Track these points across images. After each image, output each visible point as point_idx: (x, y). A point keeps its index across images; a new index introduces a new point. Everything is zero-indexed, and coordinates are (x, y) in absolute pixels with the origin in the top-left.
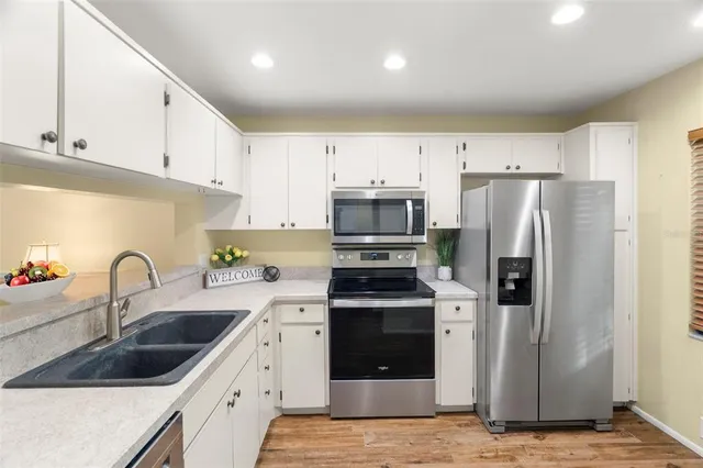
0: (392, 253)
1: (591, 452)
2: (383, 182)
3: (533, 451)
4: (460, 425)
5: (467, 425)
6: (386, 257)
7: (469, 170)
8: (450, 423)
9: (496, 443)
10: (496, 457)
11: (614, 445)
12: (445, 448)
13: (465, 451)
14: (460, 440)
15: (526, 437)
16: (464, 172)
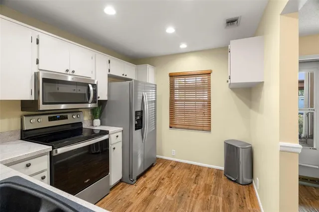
0: (69, 115)
1: (158, 173)
2: (73, 72)
3: (148, 181)
4: (121, 189)
5: (123, 188)
6: (66, 118)
7: (111, 73)
8: (117, 191)
9: (137, 187)
10: (142, 190)
11: (160, 167)
12: (125, 201)
13: (132, 197)
14: (127, 194)
15: (141, 180)
16: (109, 73)
